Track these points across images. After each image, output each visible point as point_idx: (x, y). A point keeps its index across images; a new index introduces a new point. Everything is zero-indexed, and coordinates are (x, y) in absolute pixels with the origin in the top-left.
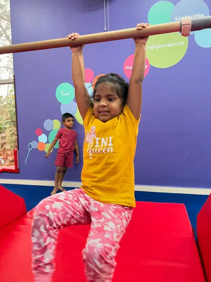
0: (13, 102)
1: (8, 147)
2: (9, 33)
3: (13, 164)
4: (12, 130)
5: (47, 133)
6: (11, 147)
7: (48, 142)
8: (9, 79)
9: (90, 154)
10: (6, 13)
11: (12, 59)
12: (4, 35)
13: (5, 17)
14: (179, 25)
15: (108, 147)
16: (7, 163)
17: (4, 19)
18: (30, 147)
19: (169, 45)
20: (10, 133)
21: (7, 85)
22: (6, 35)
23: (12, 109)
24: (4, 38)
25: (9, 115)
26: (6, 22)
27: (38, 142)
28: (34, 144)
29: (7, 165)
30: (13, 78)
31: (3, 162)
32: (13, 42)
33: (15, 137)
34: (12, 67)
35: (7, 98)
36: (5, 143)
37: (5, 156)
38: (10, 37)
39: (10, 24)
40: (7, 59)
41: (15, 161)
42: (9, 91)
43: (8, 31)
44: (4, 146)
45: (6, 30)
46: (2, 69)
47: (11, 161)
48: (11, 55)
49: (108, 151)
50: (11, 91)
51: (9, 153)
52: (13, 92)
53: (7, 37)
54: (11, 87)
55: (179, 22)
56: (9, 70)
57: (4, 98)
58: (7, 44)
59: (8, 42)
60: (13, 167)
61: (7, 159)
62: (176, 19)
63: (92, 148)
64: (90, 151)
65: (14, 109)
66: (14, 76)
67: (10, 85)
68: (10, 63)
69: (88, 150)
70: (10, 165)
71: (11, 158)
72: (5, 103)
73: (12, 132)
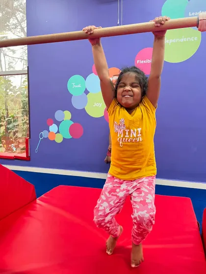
0: (26, 92)
1: (19, 135)
2: (24, 25)
3: (24, 152)
4: (25, 119)
5: (58, 123)
6: (23, 135)
7: (58, 132)
8: (23, 70)
9: (121, 142)
10: (21, 6)
11: (27, 51)
12: (19, 27)
13: (20, 9)
14: (196, 20)
15: (137, 137)
16: (19, 150)
17: (20, 11)
18: (41, 137)
19: (182, 40)
20: (22, 122)
21: (21, 75)
22: (22, 27)
23: (25, 99)
24: (19, 30)
25: (22, 105)
26: (21, 14)
27: (49, 131)
28: (44, 134)
29: (18, 153)
30: (27, 69)
31: (14, 149)
32: (28, 34)
33: (26, 126)
34: (26, 58)
35: (20, 88)
36: (17, 132)
37: (17, 144)
38: (26, 29)
39: (25, 16)
40: (22, 51)
41: (27, 149)
42: (22, 81)
43: (23, 23)
44: (16, 134)
45: (22, 22)
46: (17, 60)
47: (23, 149)
48: (25, 47)
49: (138, 140)
50: (25, 81)
51: (21, 141)
52: (27, 83)
53: (22, 29)
54: (25, 77)
55: (196, 17)
56: (23, 61)
57: (17, 88)
58: (22, 35)
59: (22, 34)
60: (24, 155)
61: (18, 147)
62: (190, 15)
63: (123, 138)
64: (121, 140)
65: (27, 99)
66: (28, 67)
67: (23, 76)
68: (24, 54)
69: (118, 139)
70: (22, 152)
71: (23, 146)
72: (18, 93)
73: (24, 121)
